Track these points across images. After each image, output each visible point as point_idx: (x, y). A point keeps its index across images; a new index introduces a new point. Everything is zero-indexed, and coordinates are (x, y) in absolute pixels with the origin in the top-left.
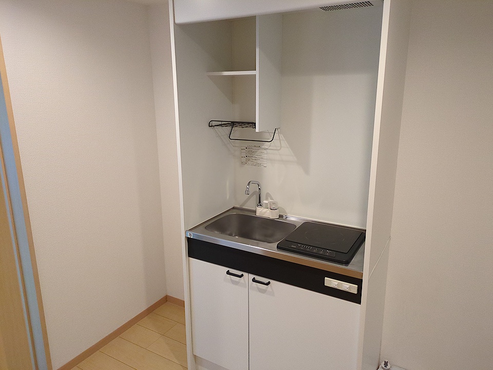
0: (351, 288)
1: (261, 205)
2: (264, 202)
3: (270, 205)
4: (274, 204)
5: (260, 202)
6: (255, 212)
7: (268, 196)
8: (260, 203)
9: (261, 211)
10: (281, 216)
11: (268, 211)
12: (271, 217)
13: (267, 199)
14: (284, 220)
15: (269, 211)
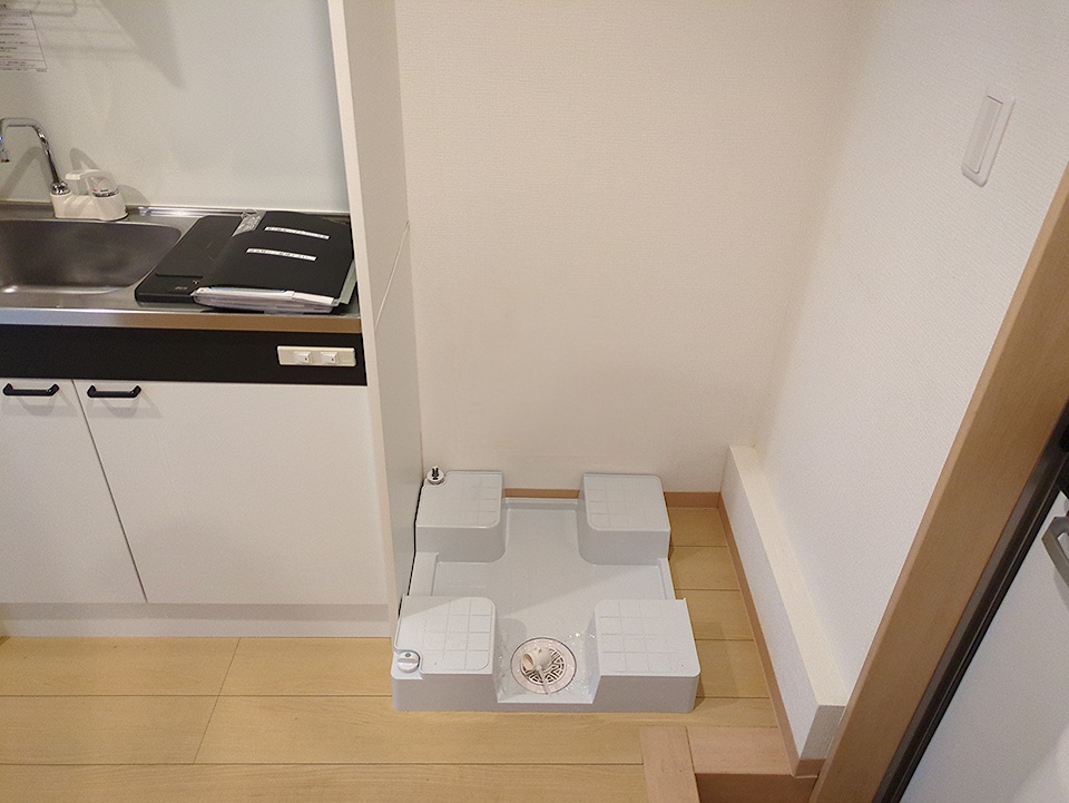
0: (341, 356)
1: (62, 188)
2: (70, 177)
3: (91, 182)
4: (101, 179)
5: (56, 179)
6: (50, 208)
7: (77, 159)
8: (57, 183)
9: (69, 205)
10: (132, 211)
11: (91, 203)
12: (104, 218)
13: (77, 168)
14: (143, 219)
15: (91, 201)
